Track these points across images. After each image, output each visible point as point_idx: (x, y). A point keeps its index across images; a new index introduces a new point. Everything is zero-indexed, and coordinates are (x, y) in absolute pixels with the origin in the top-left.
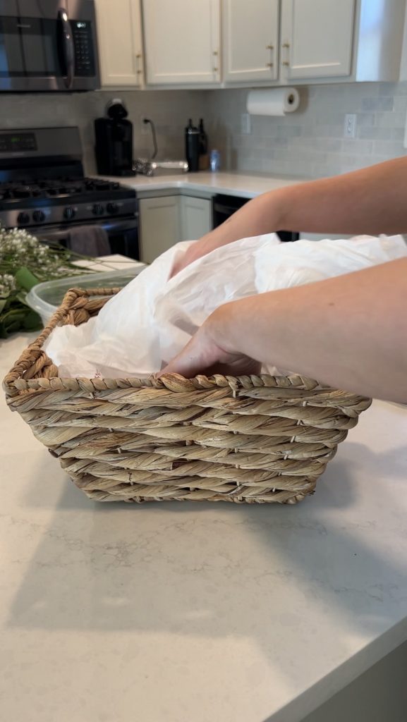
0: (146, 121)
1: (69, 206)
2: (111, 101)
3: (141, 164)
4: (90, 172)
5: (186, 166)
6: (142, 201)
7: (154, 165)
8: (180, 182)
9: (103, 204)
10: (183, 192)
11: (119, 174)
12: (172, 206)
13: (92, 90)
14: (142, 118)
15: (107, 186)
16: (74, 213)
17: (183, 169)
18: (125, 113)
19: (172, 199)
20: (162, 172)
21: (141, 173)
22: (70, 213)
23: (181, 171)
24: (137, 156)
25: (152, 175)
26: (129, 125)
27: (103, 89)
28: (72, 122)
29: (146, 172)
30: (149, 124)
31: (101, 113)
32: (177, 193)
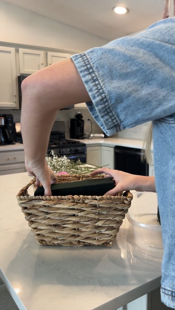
0: (89, 120)
1: (61, 149)
2: (77, 113)
3: (87, 135)
4: (68, 137)
5: (103, 136)
6: (87, 148)
7: (92, 135)
8: (102, 141)
9: (74, 149)
10: (102, 145)
11: (78, 138)
12: (99, 150)
13: (71, 109)
14: (87, 119)
15: (75, 142)
16: (63, 151)
17: (102, 137)
18: (82, 117)
19: (98, 148)
20: (94, 138)
21: (86, 138)
22: (62, 151)
23: (102, 138)
24: (85, 132)
25: (91, 139)
26: (83, 121)
27: (75, 109)
28: (62, 120)
29: (88, 138)
30: (90, 121)
31: (73, 116)
32: (100, 145)
